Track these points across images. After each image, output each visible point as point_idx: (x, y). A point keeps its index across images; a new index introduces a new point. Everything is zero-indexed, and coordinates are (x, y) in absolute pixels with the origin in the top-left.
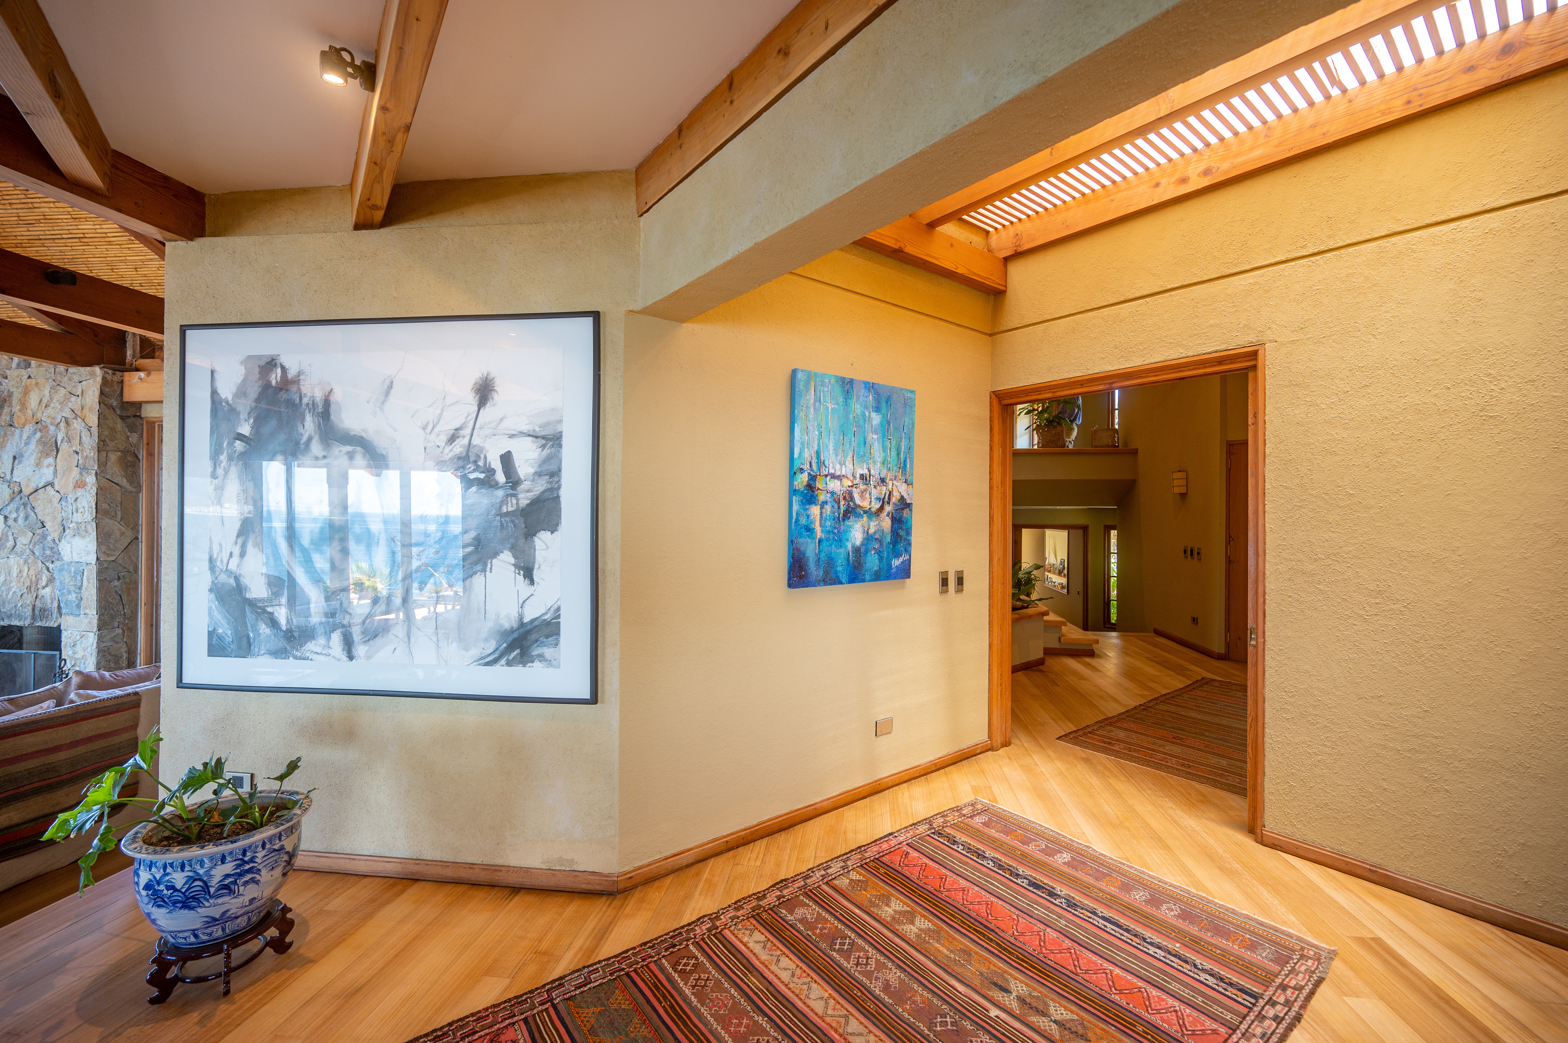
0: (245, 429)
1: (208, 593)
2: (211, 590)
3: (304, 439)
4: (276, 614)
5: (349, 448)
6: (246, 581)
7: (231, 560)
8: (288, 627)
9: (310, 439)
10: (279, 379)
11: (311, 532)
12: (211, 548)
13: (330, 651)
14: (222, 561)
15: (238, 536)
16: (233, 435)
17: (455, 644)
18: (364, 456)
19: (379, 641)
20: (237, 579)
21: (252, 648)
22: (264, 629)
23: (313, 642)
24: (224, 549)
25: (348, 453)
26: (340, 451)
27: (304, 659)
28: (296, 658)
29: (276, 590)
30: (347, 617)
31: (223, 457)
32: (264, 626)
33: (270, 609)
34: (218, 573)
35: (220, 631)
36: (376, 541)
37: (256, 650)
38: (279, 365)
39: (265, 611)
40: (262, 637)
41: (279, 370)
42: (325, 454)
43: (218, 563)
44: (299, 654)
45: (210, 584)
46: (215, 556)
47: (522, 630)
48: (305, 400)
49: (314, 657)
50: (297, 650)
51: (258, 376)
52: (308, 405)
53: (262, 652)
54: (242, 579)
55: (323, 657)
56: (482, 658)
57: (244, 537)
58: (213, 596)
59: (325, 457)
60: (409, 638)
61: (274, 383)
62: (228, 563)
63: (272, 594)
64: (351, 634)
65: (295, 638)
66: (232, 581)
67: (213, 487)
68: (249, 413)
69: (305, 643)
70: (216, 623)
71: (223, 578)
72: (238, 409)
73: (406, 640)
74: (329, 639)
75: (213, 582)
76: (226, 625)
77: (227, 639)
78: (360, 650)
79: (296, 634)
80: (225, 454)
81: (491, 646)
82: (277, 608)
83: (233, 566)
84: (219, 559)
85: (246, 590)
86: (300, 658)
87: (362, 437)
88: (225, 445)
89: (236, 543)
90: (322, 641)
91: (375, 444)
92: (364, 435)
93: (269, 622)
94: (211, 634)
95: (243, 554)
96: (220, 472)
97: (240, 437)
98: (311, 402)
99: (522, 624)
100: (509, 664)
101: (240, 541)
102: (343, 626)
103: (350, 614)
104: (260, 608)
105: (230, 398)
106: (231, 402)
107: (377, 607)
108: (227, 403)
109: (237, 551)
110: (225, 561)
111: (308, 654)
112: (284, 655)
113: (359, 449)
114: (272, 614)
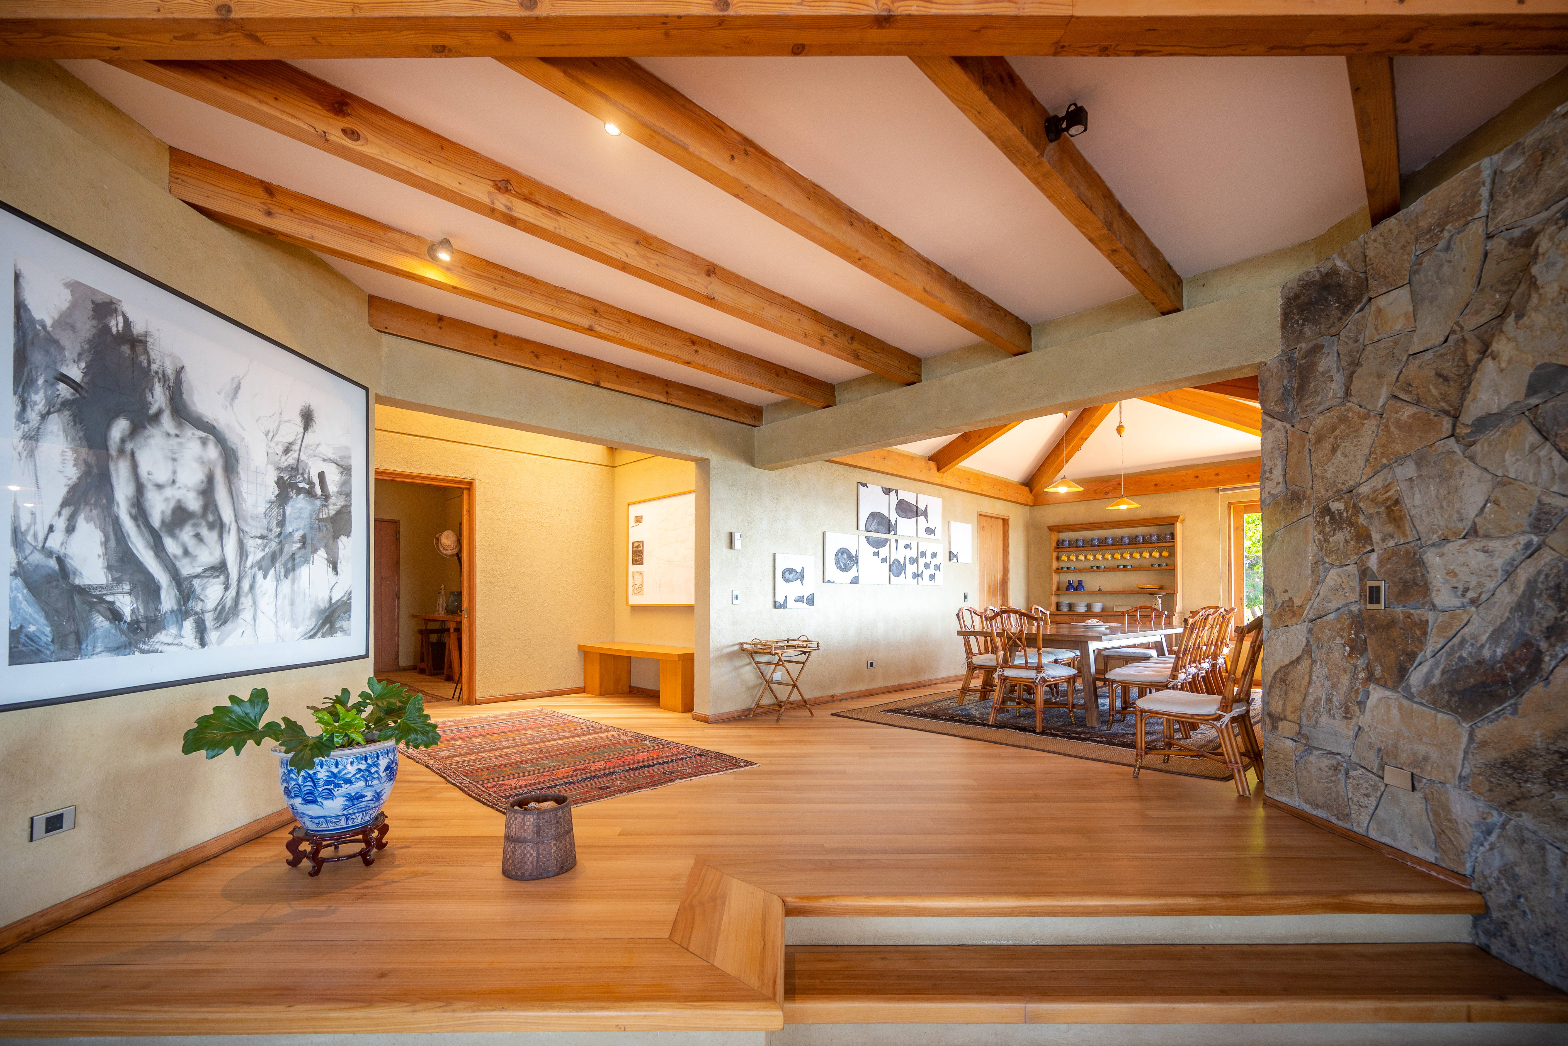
0: (75, 372)
1: (8, 578)
2: (15, 574)
3: (153, 410)
4: (118, 604)
5: (203, 434)
6: (74, 562)
7: (51, 535)
8: (134, 617)
9: (160, 412)
10: (121, 329)
11: (163, 512)
12: (16, 518)
13: (182, 640)
14: (35, 536)
15: (63, 505)
16: (51, 374)
17: (289, 623)
18: (216, 446)
19: (229, 626)
20: (60, 560)
21: (84, 646)
22: (100, 622)
23: (164, 632)
24: (38, 520)
25: (201, 438)
26: (193, 434)
27: (153, 652)
28: (143, 652)
29: (118, 575)
30: (200, 603)
31: (39, 399)
32: (101, 618)
33: (109, 598)
34: (28, 552)
35: (32, 629)
36: (227, 529)
37: (90, 648)
38: (120, 313)
39: (101, 600)
40: (99, 632)
41: (120, 319)
42: (178, 433)
43: (29, 538)
44: (146, 647)
45: (14, 565)
46: (23, 528)
47: (331, 609)
48: (154, 367)
49: (165, 648)
50: (144, 643)
51: (91, 313)
52: (157, 373)
53: (98, 650)
54: (68, 561)
55: (175, 647)
56: (306, 633)
57: (72, 508)
58: (18, 582)
59: (177, 436)
60: (255, 621)
61: (114, 330)
62: (46, 539)
63: (113, 580)
64: (203, 621)
65: (142, 630)
66: (53, 563)
67: (20, 433)
68: (80, 354)
69: (155, 634)
70: (25, 619)
71: (36, 558)
72: (62, 343)
73: (252, 623)
74: (181, 627)
75: (19, 563)
76: (43, 621)
77: (44, 639)
78: (213, 636)
79: (143, 626)
80: (41, 393)
81: (313, 623)
82: (120, 596)
83: (55, 542)
84: (31, 532)
85: (74, 574)
86: (149, 652)
87: (214, 427)
88: (40, 382)
89: (60, 514)
90: (173, 630)
91: (227, 437)
92: (216, 425)
93: (109, 614)
94: (14, 635)
95: (70, 529)
96: (33, 416)
97: (64, 379)
98: (160, 372)
99: (331, 605)
100: (323, 636)
101: (66, 512)
102: (196, 613)
103: (202, 601)
104: (95, 596)
105: (49, 323)
106: (49, 329)
107: (228, 593)
108: (44, 327)
109: (61, 524)
110: (41, 537)
111: (157, 647)
112: (128, 651)
113: (211, 437)
114: (113, 603)
